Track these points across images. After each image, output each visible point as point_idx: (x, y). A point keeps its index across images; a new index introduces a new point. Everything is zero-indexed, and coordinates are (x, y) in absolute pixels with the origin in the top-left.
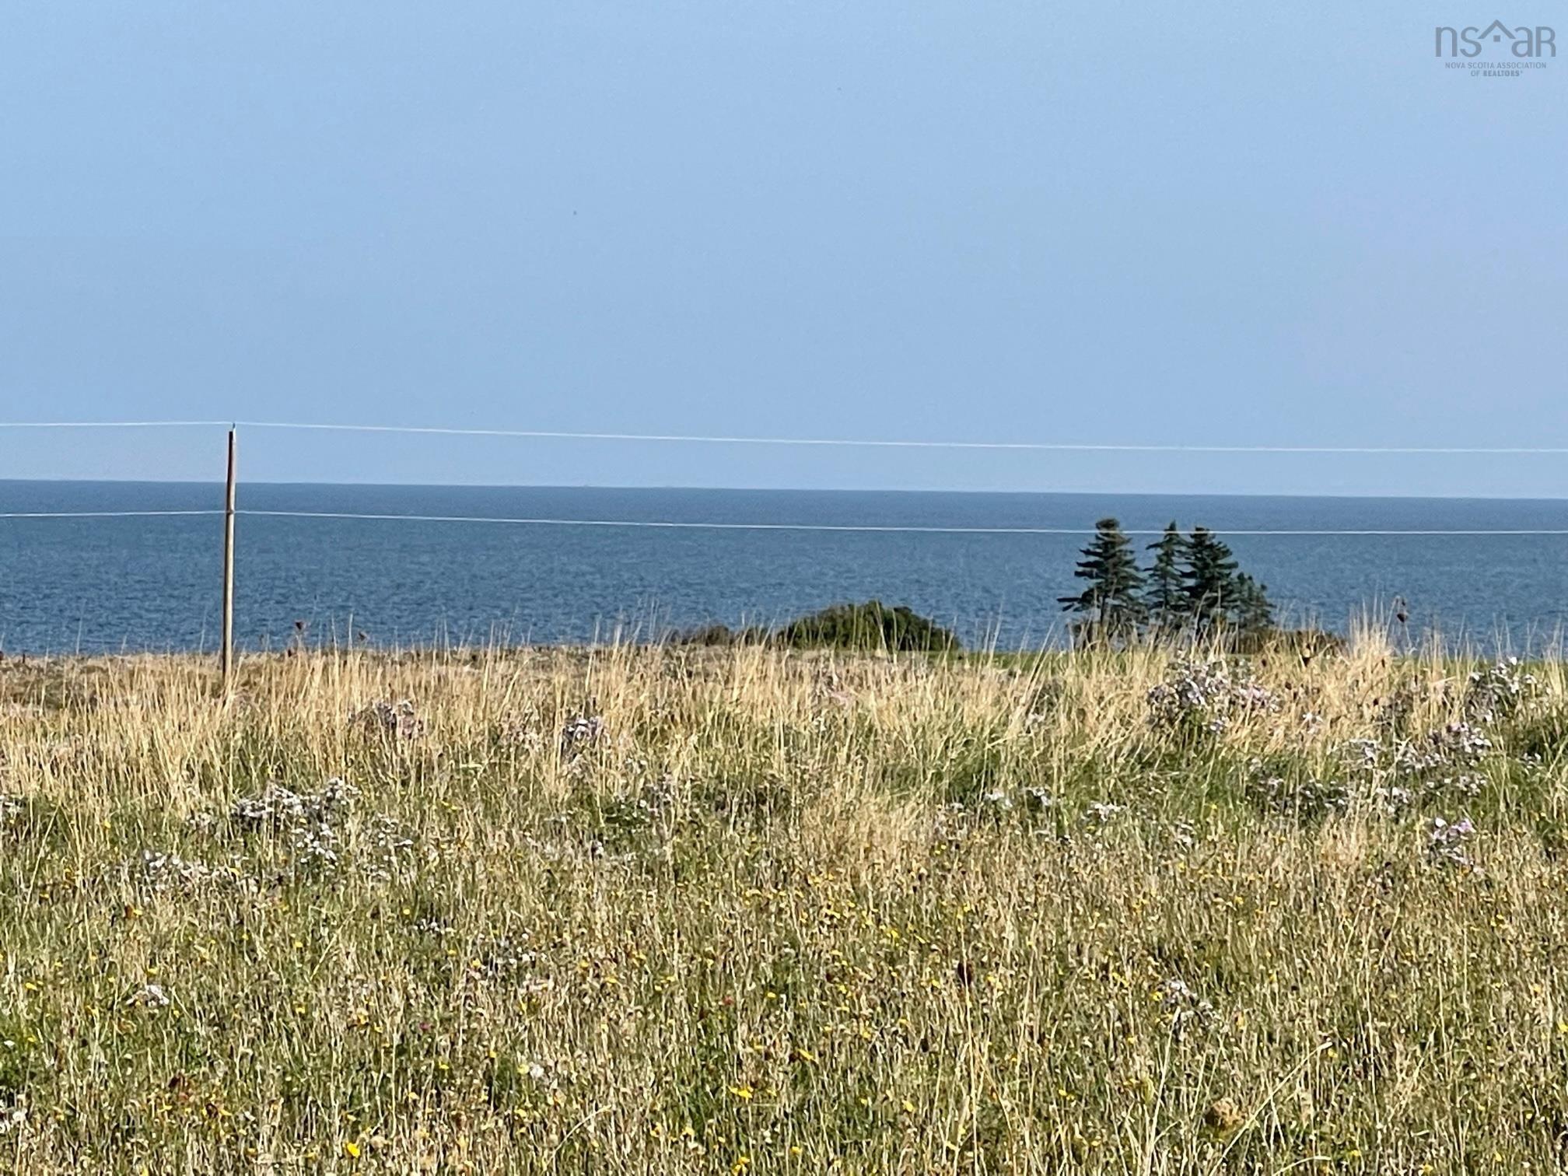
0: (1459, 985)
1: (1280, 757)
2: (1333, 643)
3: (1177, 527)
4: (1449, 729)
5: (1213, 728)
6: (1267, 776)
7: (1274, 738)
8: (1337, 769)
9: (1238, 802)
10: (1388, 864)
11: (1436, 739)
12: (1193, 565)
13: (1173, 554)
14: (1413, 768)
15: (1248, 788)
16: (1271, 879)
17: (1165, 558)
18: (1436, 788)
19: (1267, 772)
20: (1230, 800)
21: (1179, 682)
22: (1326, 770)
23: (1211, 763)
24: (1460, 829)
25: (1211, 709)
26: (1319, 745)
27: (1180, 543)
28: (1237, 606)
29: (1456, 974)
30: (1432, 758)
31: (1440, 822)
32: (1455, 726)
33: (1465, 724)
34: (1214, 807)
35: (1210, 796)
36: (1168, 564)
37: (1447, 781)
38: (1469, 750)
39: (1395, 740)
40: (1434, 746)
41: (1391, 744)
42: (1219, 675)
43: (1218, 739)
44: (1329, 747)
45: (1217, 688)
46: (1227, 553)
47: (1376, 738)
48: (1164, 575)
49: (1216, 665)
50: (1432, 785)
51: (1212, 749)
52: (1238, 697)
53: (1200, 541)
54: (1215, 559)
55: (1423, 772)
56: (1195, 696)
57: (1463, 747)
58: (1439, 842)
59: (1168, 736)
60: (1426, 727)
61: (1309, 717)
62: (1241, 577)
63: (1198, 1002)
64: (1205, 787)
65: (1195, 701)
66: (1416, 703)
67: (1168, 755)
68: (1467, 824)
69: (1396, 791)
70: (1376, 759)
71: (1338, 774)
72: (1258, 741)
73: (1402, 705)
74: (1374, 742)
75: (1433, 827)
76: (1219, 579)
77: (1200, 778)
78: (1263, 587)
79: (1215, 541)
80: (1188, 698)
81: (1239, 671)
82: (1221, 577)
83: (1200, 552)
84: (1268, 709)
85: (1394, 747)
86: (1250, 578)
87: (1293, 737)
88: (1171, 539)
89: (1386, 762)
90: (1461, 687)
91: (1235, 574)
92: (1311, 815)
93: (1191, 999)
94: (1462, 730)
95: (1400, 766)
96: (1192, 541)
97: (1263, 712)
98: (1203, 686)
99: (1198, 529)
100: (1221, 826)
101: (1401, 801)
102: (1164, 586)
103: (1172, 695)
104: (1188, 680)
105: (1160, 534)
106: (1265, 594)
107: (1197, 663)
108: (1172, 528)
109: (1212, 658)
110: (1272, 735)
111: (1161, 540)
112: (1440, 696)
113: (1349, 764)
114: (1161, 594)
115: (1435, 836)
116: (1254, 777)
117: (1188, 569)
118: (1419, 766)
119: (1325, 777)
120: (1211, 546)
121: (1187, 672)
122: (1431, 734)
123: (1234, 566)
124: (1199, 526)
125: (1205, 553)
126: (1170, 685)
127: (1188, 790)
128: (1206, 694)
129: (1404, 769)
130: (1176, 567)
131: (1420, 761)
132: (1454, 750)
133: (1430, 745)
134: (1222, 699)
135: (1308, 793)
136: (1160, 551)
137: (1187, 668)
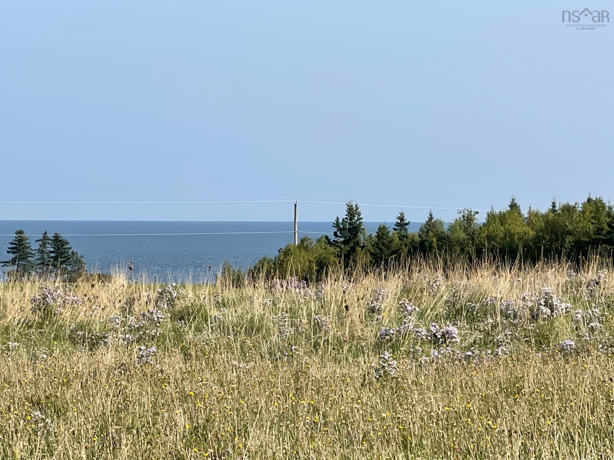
0: (147, 411)
1: (82, 323)
2: (105, 278)
3: (47, 233)
4: (149, 311)
5: (56, 312)
6: (76, 331)
7: (80, 315)
8: (105, 328)
9: (65, 341)
10: (123, 364)
11: (144, 315)
12: (54, 248)
13: (46, 244)
14: (134, 327)
15: (69, 336)
16: (77, 371)
17: (42, 245)
18: (143, 334)
19: (77, 329)
20: (62, 340)
21: (43, 294)
22: (100, 328)
23: (55, 326)
24: (151, 350)
25: (56, 305)
26: (97, 318)
27: (48, 239)
28: (71, 264)
29: (146, 407)
30: (142, 323)
31: (143, 348)
32: (151, 310)
33: (155, 309)
34: (56, 343)
35: (55, 339)
36: (44, 248)
37: (147, 332)
38: (156, 319)
39: (128, 316)
40: (142, 318)
41: (126, 317)
42: (59, 291)
43: (58, 316)
44: (102, 319)
45: (58, 296)
46: (67, 243)
47: (120, 315)
48: (42, 252)
49: (58, 287)
50: (142, 333)
51: (56, 320)
52: (66, 300)
53: (57, 239)
54: (62, 246)
55: (138, 328)
56: (49, 300)
57: (154, 318)
58: (142, 356)
59: (39, 315)
60: (140, 310)
61: (94, 307)
62: (73, 252)
63: (45, 419)
64: (53, 335)
65: (49, 302)
66: (136, 301)
67: (39, 323)
68: (154, 349)
69: (127, 336)
70: (120, 323)
71: (105, 329)
72: (74, 317)
73: (131, 302)
74: (119, 317)
75: (140, 350)
76: (64, 253)
77: (51, 332)
78: (82, 257)
79: (62, 239)
80: (46, 301)
81: (67, 289)
82: (65, 252)
83: (56, 243)
84: (78, 304)
85: (128, 318)
86: (76, 253)
87: (88, 315)
88: (45, 238)
89: (124, 324)
90: (154, 295)
91: (70, 251)
92: (93, 346)
93: (43, 419)
94: (154, 311)
95: (130, 326)
96: (53, 238)
97: (76, 306)
98: (52, 295)
99: (55, 234)
100: (58, 350)
101: (129, 340)
102: (43, 256)
103: (40, 299)
104: (46, 293)
105: (41, 236)
106: (82, 259)
107: (50, 287)
108: (45, 234)
109: (57, 285)
110: (79, 314)
111: (41, 238)
112: (146, 299)
113: (110, 326)
114: (41, 259)
115: (141, 353)
116: (72, 331)
117: (53, 250)
118: (136, 326)
119: (100, 331)
120: (61, 241)
121: (46, 290)
122: (142, 313)
123: (70, 248)
124: (56, 233)
125: (58, 243)
126: (40, 295)
127: (46, 337)
128: (53, 299)
129: (131, 327)
130: (47, 249)
131: (136, 324)
132: (151, 320)
133: (141, 318)
134: (59, 301)
135: (93, 337)
136: (41, 243)
137: (46, 289)
